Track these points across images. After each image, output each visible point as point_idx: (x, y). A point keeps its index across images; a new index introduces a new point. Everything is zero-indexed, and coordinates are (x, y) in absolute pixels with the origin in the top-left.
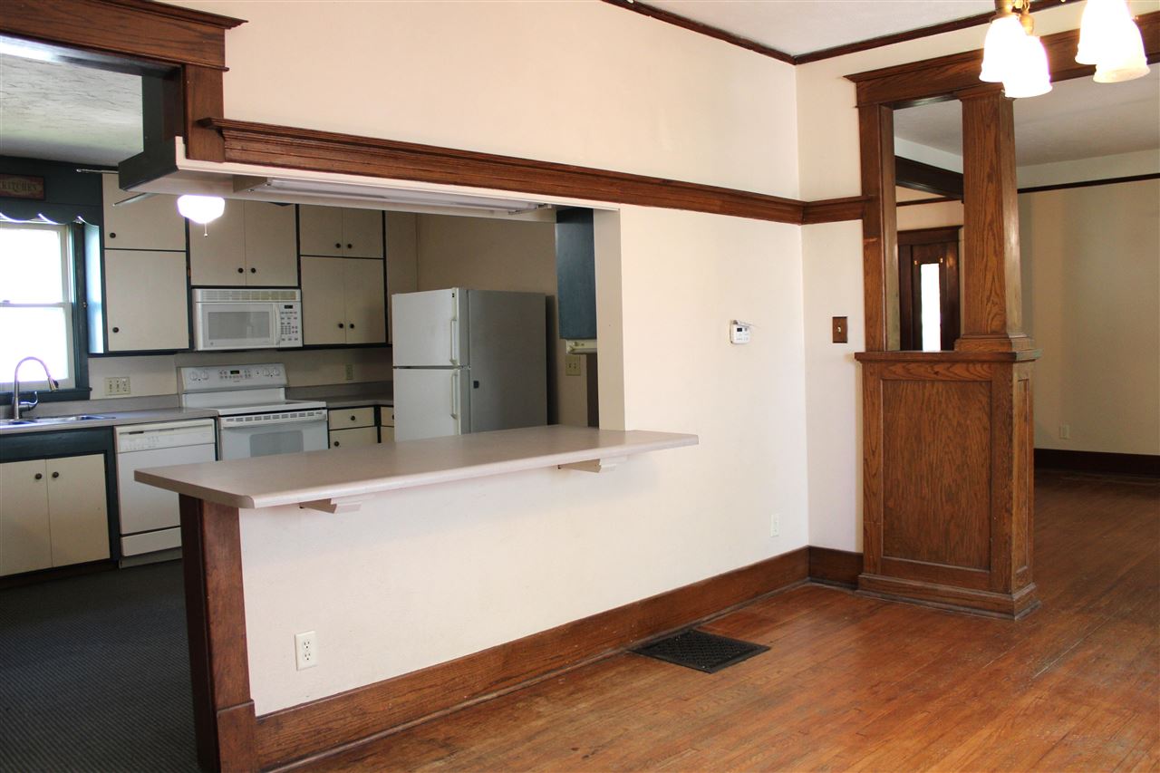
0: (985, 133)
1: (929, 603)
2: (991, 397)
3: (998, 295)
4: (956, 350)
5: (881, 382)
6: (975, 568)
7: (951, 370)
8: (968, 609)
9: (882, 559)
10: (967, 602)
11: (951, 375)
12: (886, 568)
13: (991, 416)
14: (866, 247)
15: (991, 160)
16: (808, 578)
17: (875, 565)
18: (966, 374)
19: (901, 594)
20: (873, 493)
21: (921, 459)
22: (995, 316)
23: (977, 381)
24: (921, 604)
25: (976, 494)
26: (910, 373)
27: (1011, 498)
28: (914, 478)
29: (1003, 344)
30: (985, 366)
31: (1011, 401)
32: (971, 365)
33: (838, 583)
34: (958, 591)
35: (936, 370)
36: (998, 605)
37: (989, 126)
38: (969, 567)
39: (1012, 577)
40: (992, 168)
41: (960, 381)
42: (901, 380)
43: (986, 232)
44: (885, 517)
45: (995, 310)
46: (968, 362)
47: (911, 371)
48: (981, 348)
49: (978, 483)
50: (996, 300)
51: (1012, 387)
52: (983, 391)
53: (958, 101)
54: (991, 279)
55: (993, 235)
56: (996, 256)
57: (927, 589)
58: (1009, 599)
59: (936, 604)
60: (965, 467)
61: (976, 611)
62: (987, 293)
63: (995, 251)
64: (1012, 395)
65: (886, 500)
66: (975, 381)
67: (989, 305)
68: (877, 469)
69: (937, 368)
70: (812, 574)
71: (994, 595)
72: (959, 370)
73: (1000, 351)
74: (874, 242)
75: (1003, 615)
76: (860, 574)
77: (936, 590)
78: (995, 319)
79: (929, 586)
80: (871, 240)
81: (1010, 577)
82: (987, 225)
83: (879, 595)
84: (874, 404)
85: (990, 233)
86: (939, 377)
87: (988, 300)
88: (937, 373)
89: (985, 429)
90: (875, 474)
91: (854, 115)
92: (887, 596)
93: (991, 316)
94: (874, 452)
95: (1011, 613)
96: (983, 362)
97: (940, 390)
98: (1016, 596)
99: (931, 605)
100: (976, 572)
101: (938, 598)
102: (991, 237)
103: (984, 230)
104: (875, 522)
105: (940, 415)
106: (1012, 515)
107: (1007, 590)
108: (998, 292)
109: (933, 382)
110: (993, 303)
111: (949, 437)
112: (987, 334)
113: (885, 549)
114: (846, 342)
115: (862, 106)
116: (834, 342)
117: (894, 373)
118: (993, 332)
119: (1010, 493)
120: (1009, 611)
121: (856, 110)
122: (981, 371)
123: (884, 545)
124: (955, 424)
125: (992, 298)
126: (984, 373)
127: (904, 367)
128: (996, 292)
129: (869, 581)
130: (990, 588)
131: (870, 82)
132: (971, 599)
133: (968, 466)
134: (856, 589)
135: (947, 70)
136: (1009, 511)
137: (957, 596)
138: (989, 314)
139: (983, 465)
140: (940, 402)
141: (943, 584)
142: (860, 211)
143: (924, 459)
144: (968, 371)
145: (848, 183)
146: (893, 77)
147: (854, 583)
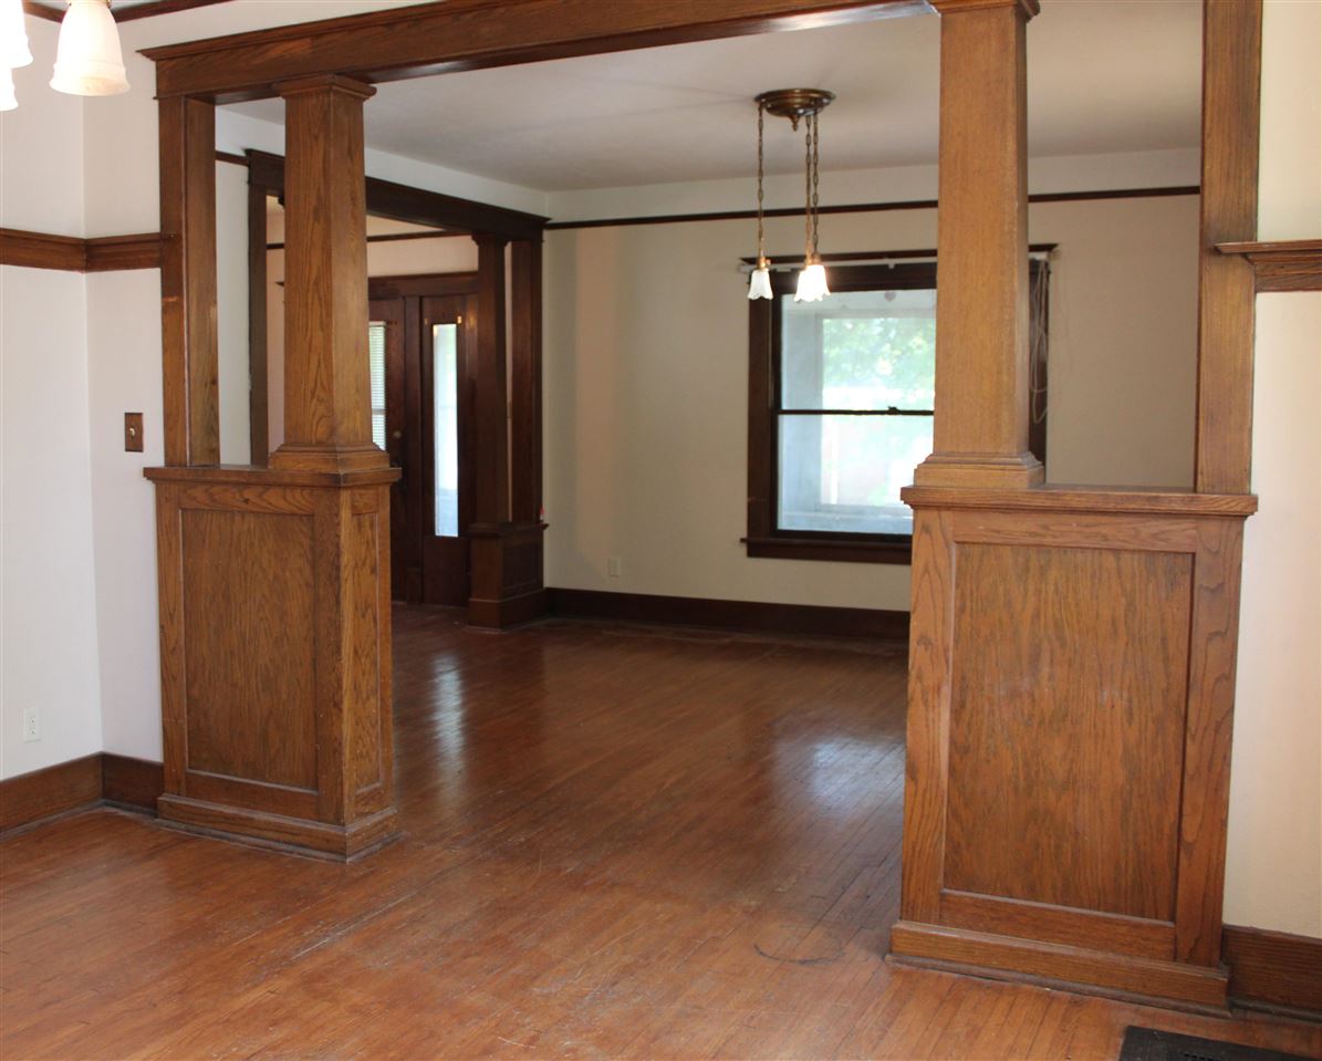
0: (312, 148)
1: (243, 838)
2: (313, 538)
3: (324, 389)
4: (270, 467)
5: (180, 512)
6: (300, 787)
7: (265, 497)
8: (291, 848)
9: (187, 773)
10: (288, 837)
11: (264, 504)
12: (193, 788)
13: (313, 567)
14: (165, 310)
15: (319, 189)
16: (102, 801)
17: (179, 783)
18: (283, 505)
19: (210, 825)
20: (173, 676)
21: (231, 628)
22: (321, 418)
23: (296, 515)
24: (234, 840)
25: (298, 680)
26: (215, 500)
27: (340, 687)
28: (222, 655)
29: (326, 461)
30: (306, 492)
31: (338, 545)
32: (288, 491)
33: (140, 808)
34: (280, 820)
35: (247, 497)
36: (328, 841)
37: (316, 138)
38: (295, 786)
39: (346, 801)
40: (319, 199)
41: (277, 514)
42: (204, 510)
43: (310, 295)
44: (188, 712)
45: (321, 410)
46: (285, 486)
47: (217, 497)
48: (301, 465)
49: (301, 664)
50: (322, 395)
51: (339, 524)
52: (305, 529)
53: (280, 98)
54: (316, 363)
55: (320, 299)
56: (323, 330)
57: (241, 818)
58: (341, 833)
59: (252, 840)
60: (285, 641)
61: (301, 850)
62: (312, 384)
63: (321, 324)
64: (338, 536)
65: (190, 685)
66: (293, 514)
67: (315, 401)
68: (176, 642)
69: (248, 494)
70: (109, 794)
71: (323, 827)
72: (275, 499)
73: (323, 471)
74: (173, 303)
75: (333, 856)
76: (160, 795)
77: (253, 819)
78: (321, 424)
79: (245, 813)
80: (171, 300)
81: (342, 800)
82: (312, 282)
83: (183, 826)
84: (170, 545)
85: (316, 297)
86: (250, 507)
87: (313, 394)
88: (246, 501)
89: (307, 585)
90: (174, 649)
91: (154, 107)
92: (191, 828)
93: (317, 418)
94: (171, 616)
95: (342, 852)
96: (304, 486)
97: (252, 526)
98: (352, 829)
99: (246, 841)
100: (304, 794)
101: (256, 832)
102: (316, 301)
103: (308, 291)
104: (176, 719)
105: (253, 564)
106: (341, 710)
107: (338, 820)
108: (325, 382)
109: (243, 514)
110: (318, 400)
111: (264, 596)
112: (311, 445)
113: (190, 757)
114: (141, 451)
115: (166, 98)
116: (127, 450)
117: (195, 498)
118: (319, 443)
119: (339, 680)
120: (338, 848)
121: (156, 102)
122: (299, 500)
123: (190, 753)
124: (271, 577)
125: (317, 393)
126: (303, 502)
127: (206, 491)
128: (322, 384)
129: (171, 805)
130: (319, 818)
131: (174, 62)
132: (294, 832)
133: (288, 639)
134: (156, 817)
135: (267, 51)
136: (338, 705)
137: (279, 829)
138: (314, 415)
139: (305, 639)
140: (252, 544)
141: (263, 810)
142: (157, 255)
143: (234, 628)
144: (285, 498)
145: (141, 214)
146: (199, 57)
147: (153, 808)
